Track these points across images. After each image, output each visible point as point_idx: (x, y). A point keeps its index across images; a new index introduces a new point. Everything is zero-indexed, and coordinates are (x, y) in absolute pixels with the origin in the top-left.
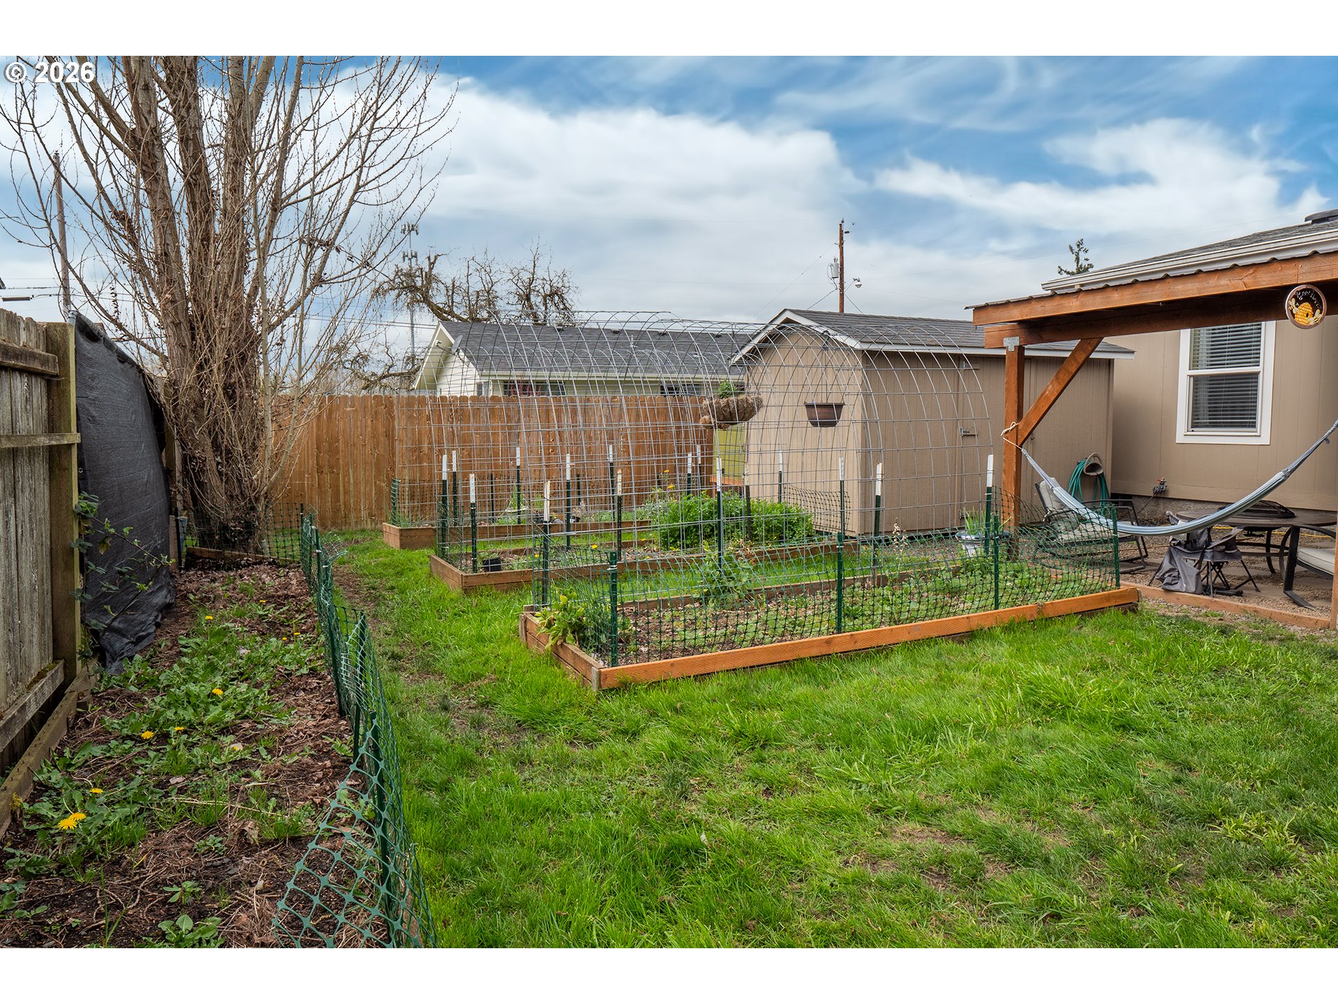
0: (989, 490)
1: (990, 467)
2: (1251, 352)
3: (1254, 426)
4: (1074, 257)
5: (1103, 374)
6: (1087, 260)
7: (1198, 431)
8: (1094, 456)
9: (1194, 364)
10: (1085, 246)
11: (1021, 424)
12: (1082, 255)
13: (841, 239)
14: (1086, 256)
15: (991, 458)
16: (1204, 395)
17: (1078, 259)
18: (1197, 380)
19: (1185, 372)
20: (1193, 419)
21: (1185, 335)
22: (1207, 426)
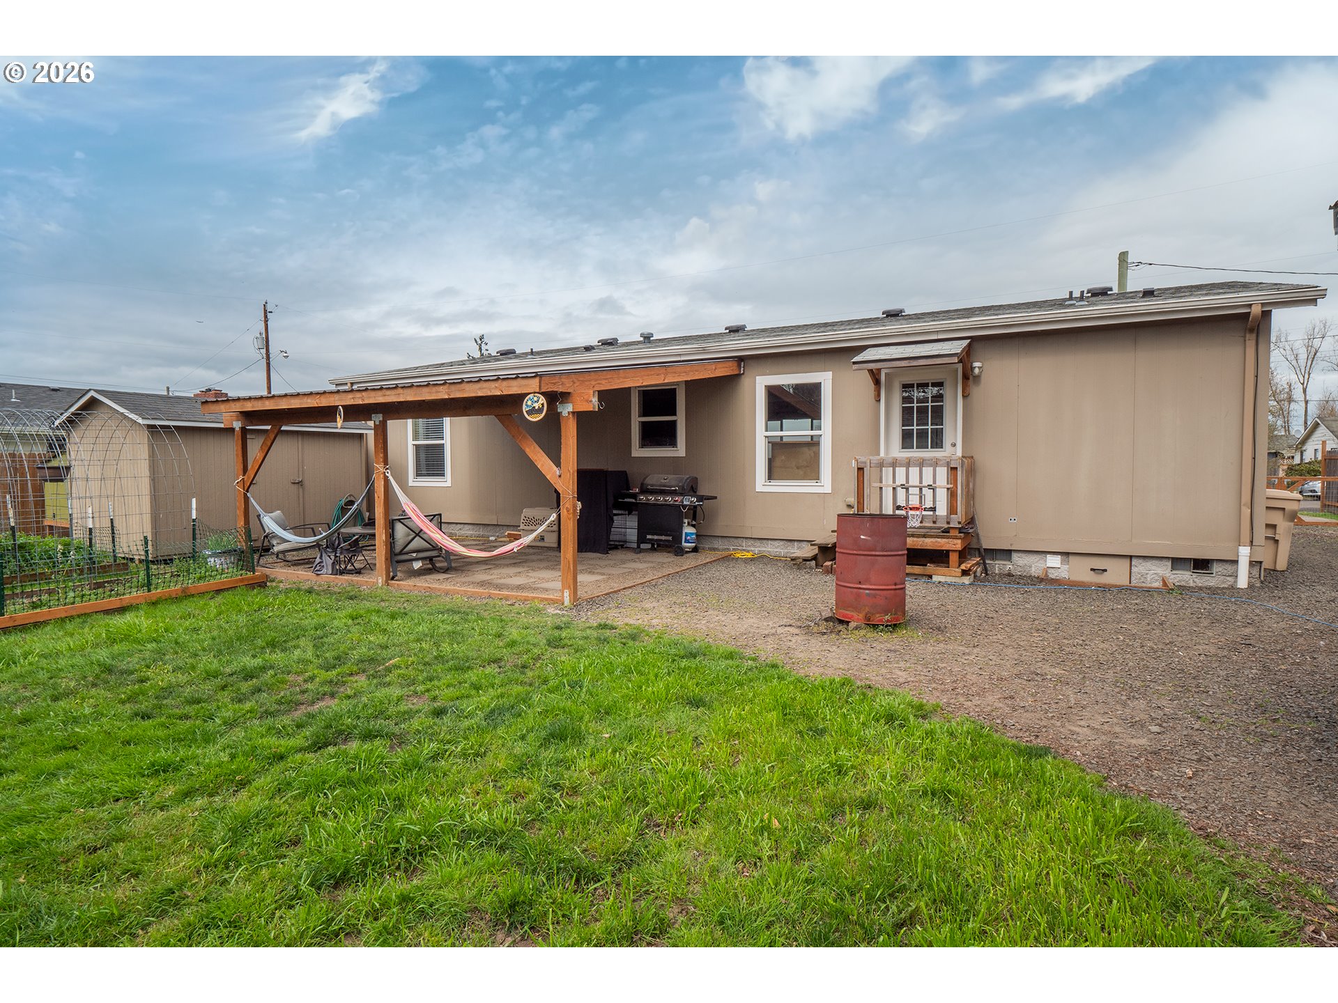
0: (194, 521)
1: (194, 506)
2: (439, 433)
3: (444, 476)
4: (478, 347)
5: (356, 443)
6: (487, 350)
7: (420, 479)
8: (350, 496)
9: (416, 437)
10: (485, 340)
11: (245, 477)
12: (484, 346)
13: (266, 317)
14: (487, 347)
15: (194, 500)
16: (423, 456)
17: (480, 349)
18: (417, 447)
19: (411, 442)
20: (417, 471)
21: (410, 421)
22: (425, 476)
